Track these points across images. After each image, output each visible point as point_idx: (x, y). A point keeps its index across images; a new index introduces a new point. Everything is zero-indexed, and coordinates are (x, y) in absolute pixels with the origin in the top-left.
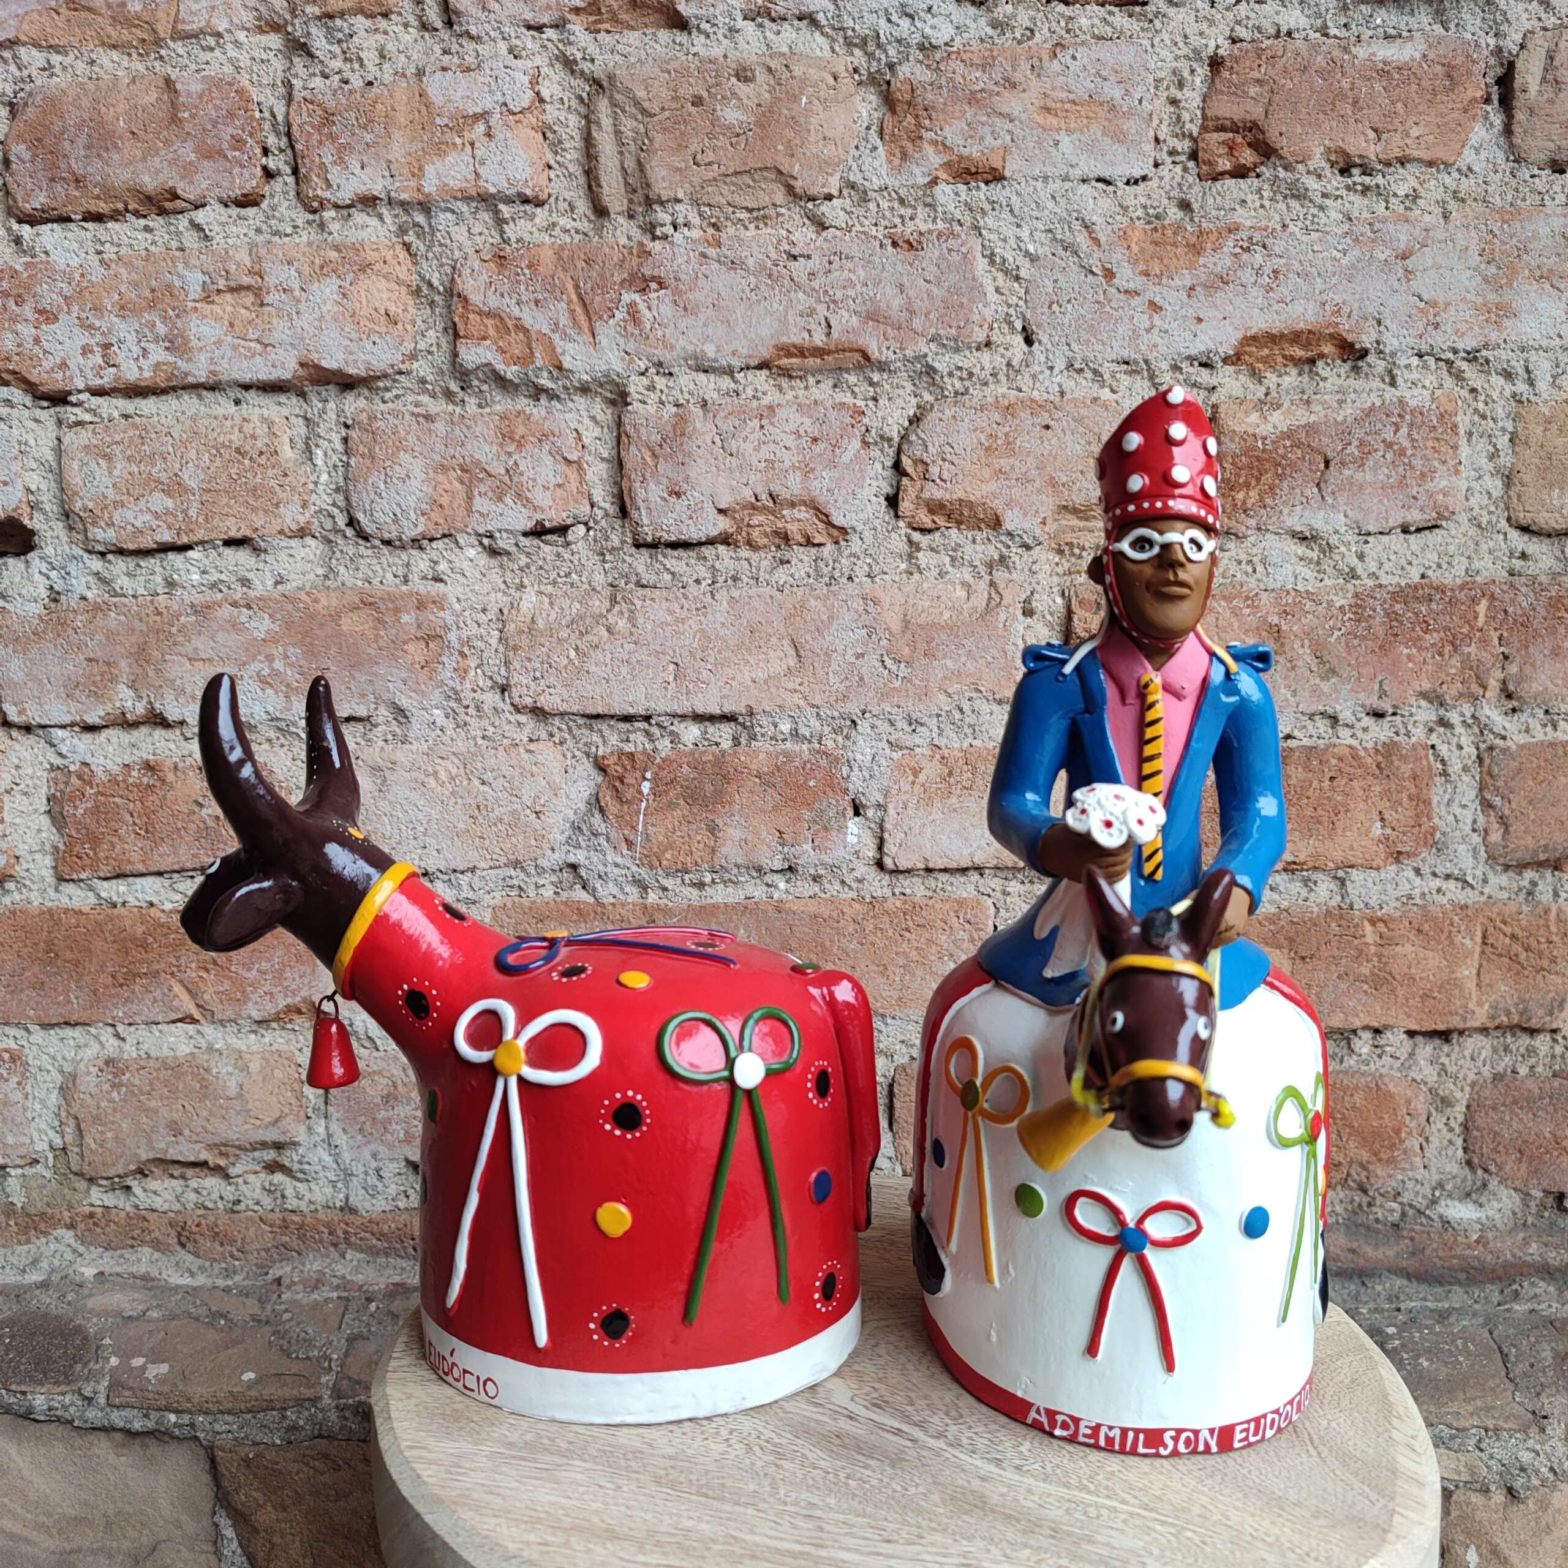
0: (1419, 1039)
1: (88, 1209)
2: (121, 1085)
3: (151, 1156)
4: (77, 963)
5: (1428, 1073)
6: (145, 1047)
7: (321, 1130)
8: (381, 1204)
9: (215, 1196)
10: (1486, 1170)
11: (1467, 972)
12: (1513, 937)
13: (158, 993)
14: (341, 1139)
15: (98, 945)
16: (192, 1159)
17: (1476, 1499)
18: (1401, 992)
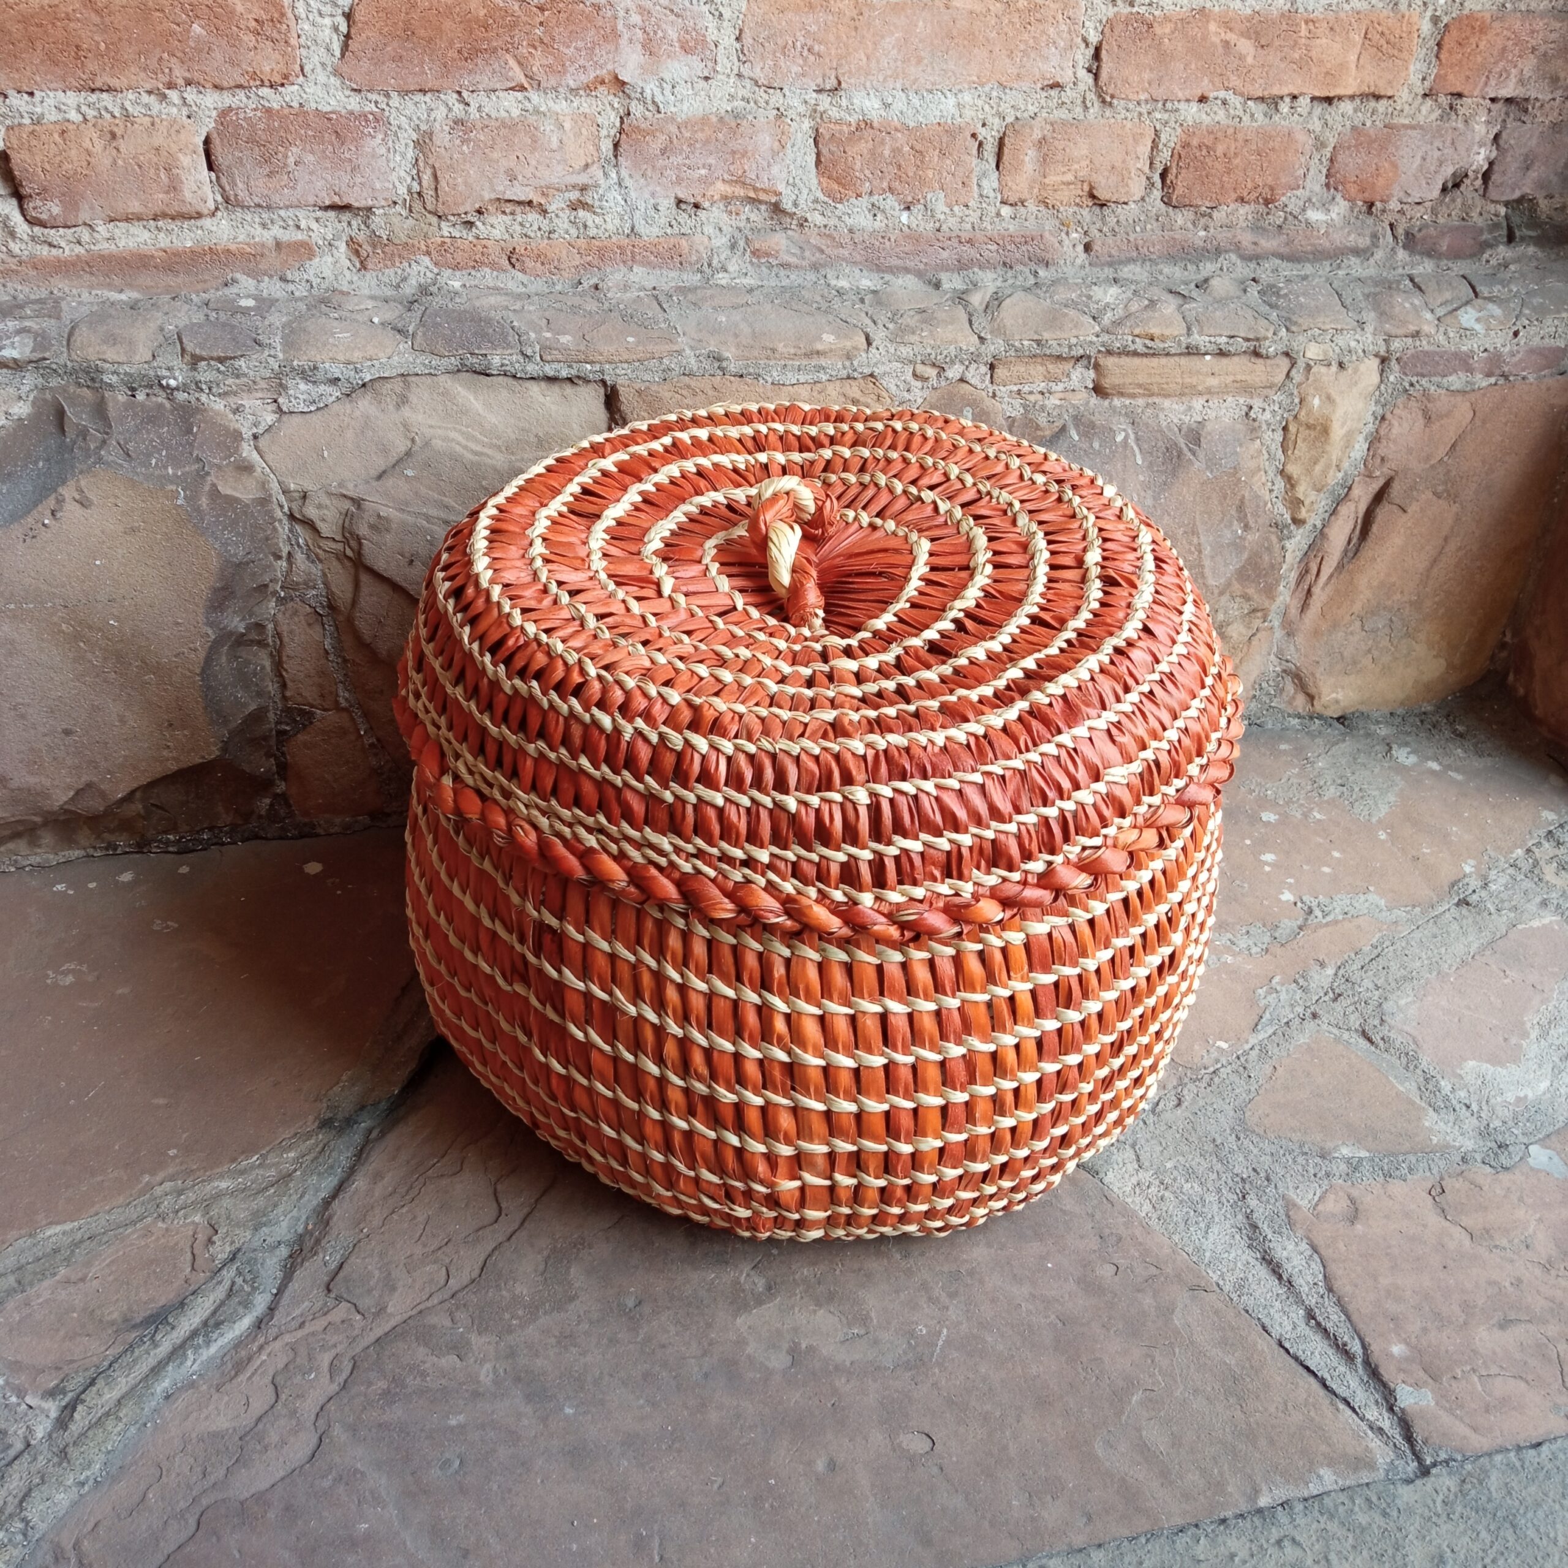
0: (1315, 103)
1: (439, 240)
2: (468, 141)
3: (493, 196)
4: (430, 40)
5: (1316, 125)
6: (486, 110)
7: (614, 175)
8: (655, 231)
9: (535, 227)
10: (1336, 189)
11: (1353, 58)
12: (1382, 33)
13: (496, 66)
14: (628, 182)
15: (448, 24)
16: (523, 198)
17: (1323, 370)
18: (1314, 70)
